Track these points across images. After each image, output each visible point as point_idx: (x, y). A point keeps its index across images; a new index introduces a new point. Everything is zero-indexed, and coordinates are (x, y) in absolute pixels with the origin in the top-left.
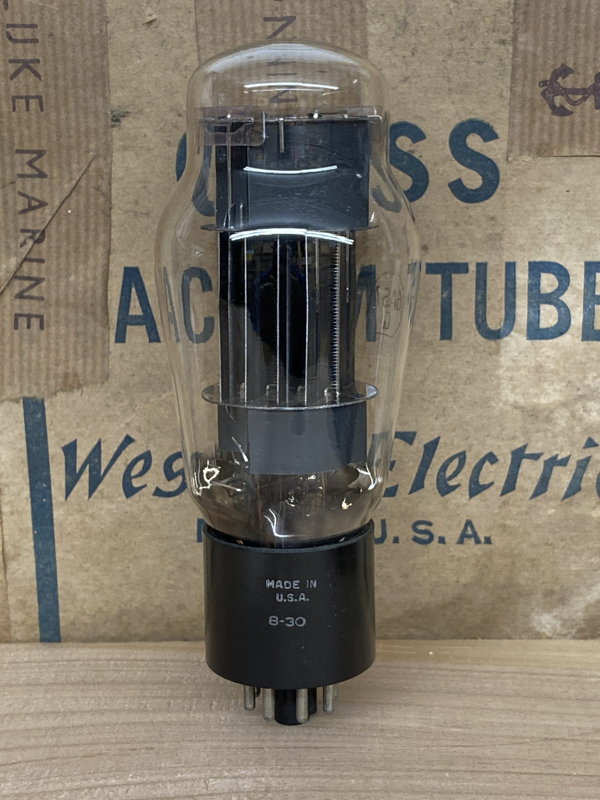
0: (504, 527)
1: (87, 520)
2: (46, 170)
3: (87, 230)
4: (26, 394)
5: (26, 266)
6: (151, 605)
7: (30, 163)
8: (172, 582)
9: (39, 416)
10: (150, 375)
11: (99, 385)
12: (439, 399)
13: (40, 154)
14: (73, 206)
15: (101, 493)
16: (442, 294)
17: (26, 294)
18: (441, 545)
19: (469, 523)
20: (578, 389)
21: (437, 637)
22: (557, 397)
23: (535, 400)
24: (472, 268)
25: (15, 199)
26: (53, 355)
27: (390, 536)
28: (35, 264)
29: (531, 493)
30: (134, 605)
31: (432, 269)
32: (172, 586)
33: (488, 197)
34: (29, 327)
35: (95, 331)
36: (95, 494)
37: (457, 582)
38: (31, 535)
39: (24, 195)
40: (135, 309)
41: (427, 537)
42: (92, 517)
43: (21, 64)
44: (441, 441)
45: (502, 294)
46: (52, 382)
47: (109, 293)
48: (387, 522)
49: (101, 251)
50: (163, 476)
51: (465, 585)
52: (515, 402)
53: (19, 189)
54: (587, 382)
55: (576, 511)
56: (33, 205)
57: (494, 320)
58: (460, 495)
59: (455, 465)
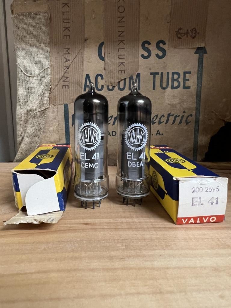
0: (166, 131)
2: (70, 52)
3: (78, 66)
4: (65, 103)
5: (65, 74)
9: (67, 108)
14: (76, 61)
16: (153, 80)
19: (158, 131)
20: (182, 100)
22: (178, 102)
23: (173, 103)
24: (160, 74)
25: (63, 59)
26: (70, 94)
28: (67, 74)
29: (171, 124)
31: (151, 74)
33: (164, 57)
34: (65, 88)
35: (79, 89)
38: (65, 135)
40: (88, 84)
43: (65, 28)
44: (153, 112)
45: (166, 79)
46: (70, 101)
49: (81, 70)
52: (168, 103)
53: (64, 57)
54: (184, 98)
55: (181, 127)
56: (67, 60)
57: (164, 85)
58: (156, 125)
59: (155, 118)
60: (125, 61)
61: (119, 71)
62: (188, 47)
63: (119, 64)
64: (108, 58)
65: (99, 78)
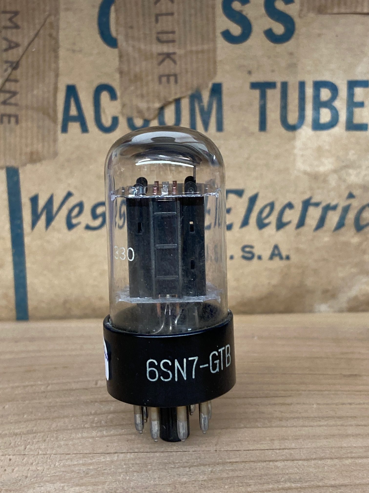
0: (297, 248)
1: (45, 243)
2: (19, 23)
3: (44, 61)
4: (8, 164)
5: (8, 84)
6: (84, 297)
7: (10, 20)
8: (96, 283)
9: (16, 178)
11: (51, 159)
12: (257, 169)
13: (16, 13)
14: (36, 46)
15: (54, 226)
16: (260, 102)
17: (8, 101)
18: (259, 261)
19: (276, 247)
20: (343, 162)
22: (331, 167)
23: (317, 169)
24: (279, 85)
25: (2, 43)
26: (24, 141)
27: (229, 254)
28: (13, 84)
29: (313, 228)
30: (74, 296)
31: (254, 86)
32: (96, 286)
33: (288, 40)
34: (10, 122)
35: (50, 125)
36: (50, 227)
37: (269, 283)
38: (10, 253)
39: (6, 39)
40: (73, 112)
41: (250, 255)
42: (48, 242)
44: (260, 195)
45: (297, 102)
46: (23, 157)
47: (57, 102)
49: (52, 74)
50: (90, 217)
51: (274, 286)
52: (304, 170)
53: (4, 36)
55: (343, 239)
56: (13, 46)
57: (292, 118)
58: (271, 230)
59: (267, 210)
60: (177, 51)
61: (160, 77)
62: (359, 10)
63: (161, 58)
64: (127, 41)
65: (105, 96)
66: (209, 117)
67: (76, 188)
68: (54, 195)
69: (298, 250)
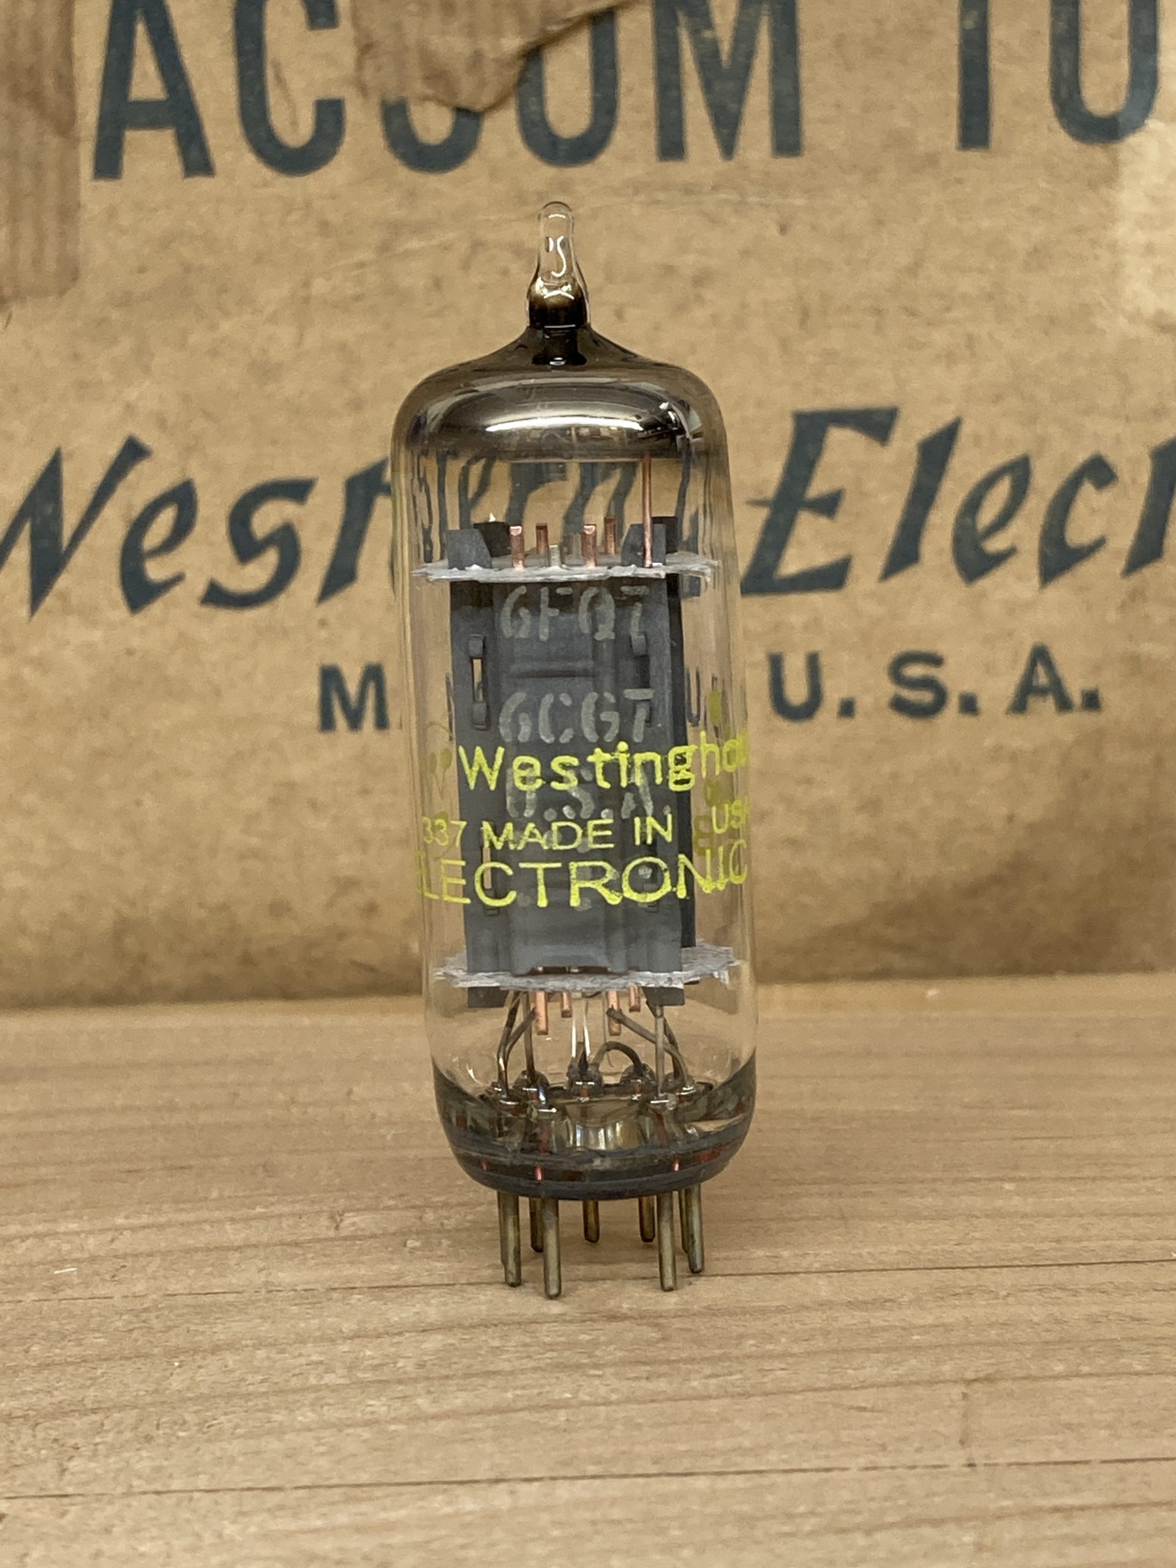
0: (1133, 655)
1: (27, 672)
6: (201, 905)
8: (254, 841)
10: (187, 269)
11: (51, 299)
12: (953, 314)
15: (63, 596)
16: (962, 17)
18: (967, 720)
19: (1040, 656)
21: (961, 972)
27: (833, 694)
30: (156, 904)
32: (255, 854)
35: (40, 143)
36: (49, 601)
37: (1010, 818)
40: (146, 82)
41: (926, 697)
42: (41, 664)
44: (966, 431)
45: (1121, 15)
47: (75, 39)
48: (824, 661)
50: (226, 550)
51: (1032, 828)
52: (1161, 313)
57: (1103, 87)
58: (1017, 580)
59: (1001, 492)
66: (740, 95)
67: (162, 423)
68: (64, 451)
69: (1135, 664)
